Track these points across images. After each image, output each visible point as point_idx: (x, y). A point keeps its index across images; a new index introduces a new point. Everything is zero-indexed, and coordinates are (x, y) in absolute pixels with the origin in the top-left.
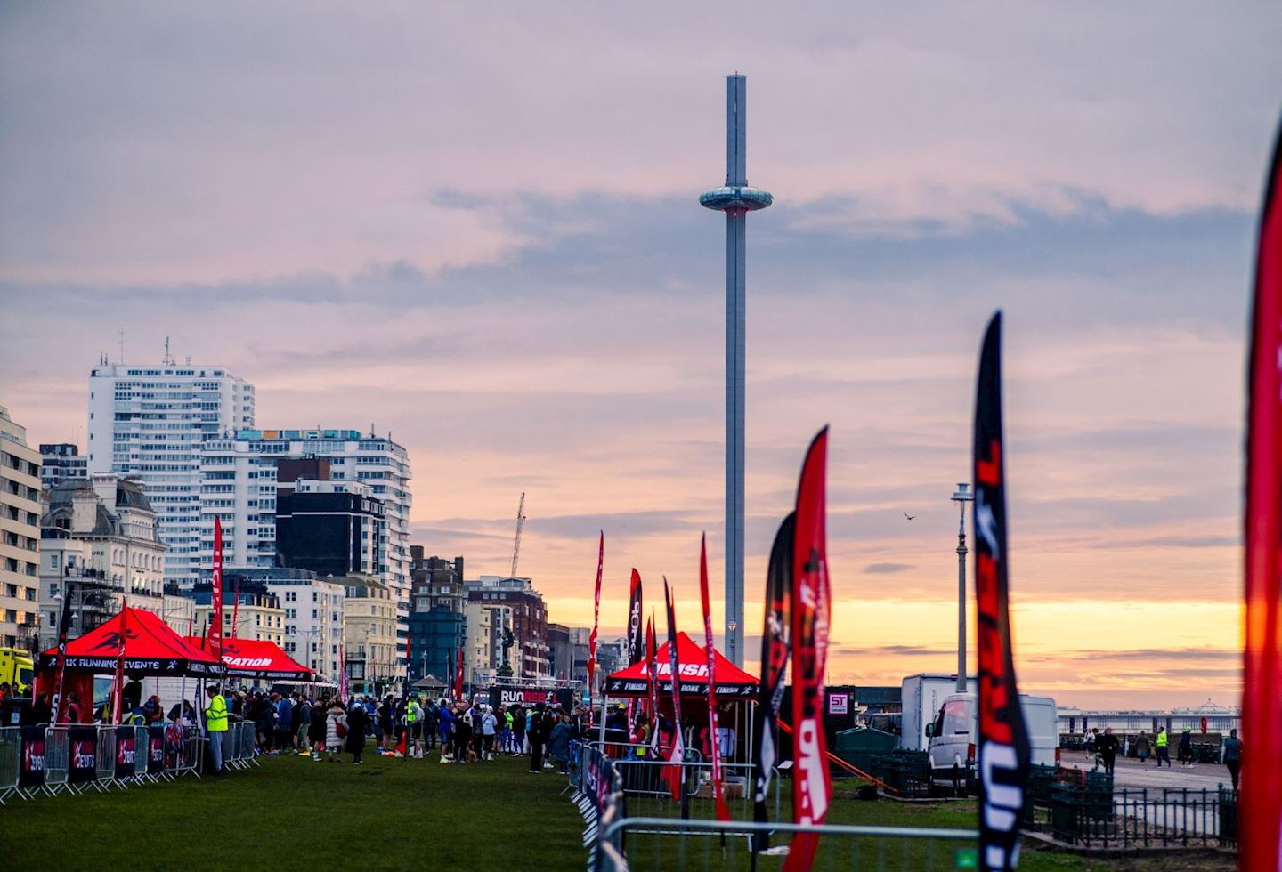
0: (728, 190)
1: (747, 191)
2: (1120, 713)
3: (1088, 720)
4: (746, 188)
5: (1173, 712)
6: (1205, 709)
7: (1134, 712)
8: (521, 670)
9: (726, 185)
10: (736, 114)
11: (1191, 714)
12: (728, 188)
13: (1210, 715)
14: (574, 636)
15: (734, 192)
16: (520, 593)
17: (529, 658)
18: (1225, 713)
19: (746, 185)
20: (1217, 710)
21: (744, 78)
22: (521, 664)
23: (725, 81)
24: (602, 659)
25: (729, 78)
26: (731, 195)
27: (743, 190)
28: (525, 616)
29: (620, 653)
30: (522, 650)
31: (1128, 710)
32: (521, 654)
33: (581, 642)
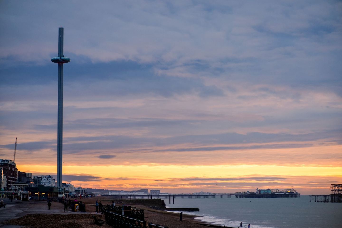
0: (58, 58)
1: (63, 58)
2: (179, 194)
3: (171, 196)
4: (63, 57)
5: (193, 194)
6: (201, 193)
7: (183, 194)
8: (7, 184)
9: (58, 56)
10: (61, 38)
11: (197, 194)
12: (59, 57)
13: (202, 194)
14: (27, 175)
15: (60, 58)
16: (7, 164)
17: (9, 181)
18: (206, 194)
19: (63, 56)
20: (204, 193)
21: (63, 28)
22: (7, 182)
23: (58, 29)
24: (35, 181)
25: (59, 29)
26: (59, 59)
27: (62, 58)
28: (8, 170)
29: (41, 179)
30: (7, 179)
31: (181, 193)
32: (7, 180)
33: (29, 177)
